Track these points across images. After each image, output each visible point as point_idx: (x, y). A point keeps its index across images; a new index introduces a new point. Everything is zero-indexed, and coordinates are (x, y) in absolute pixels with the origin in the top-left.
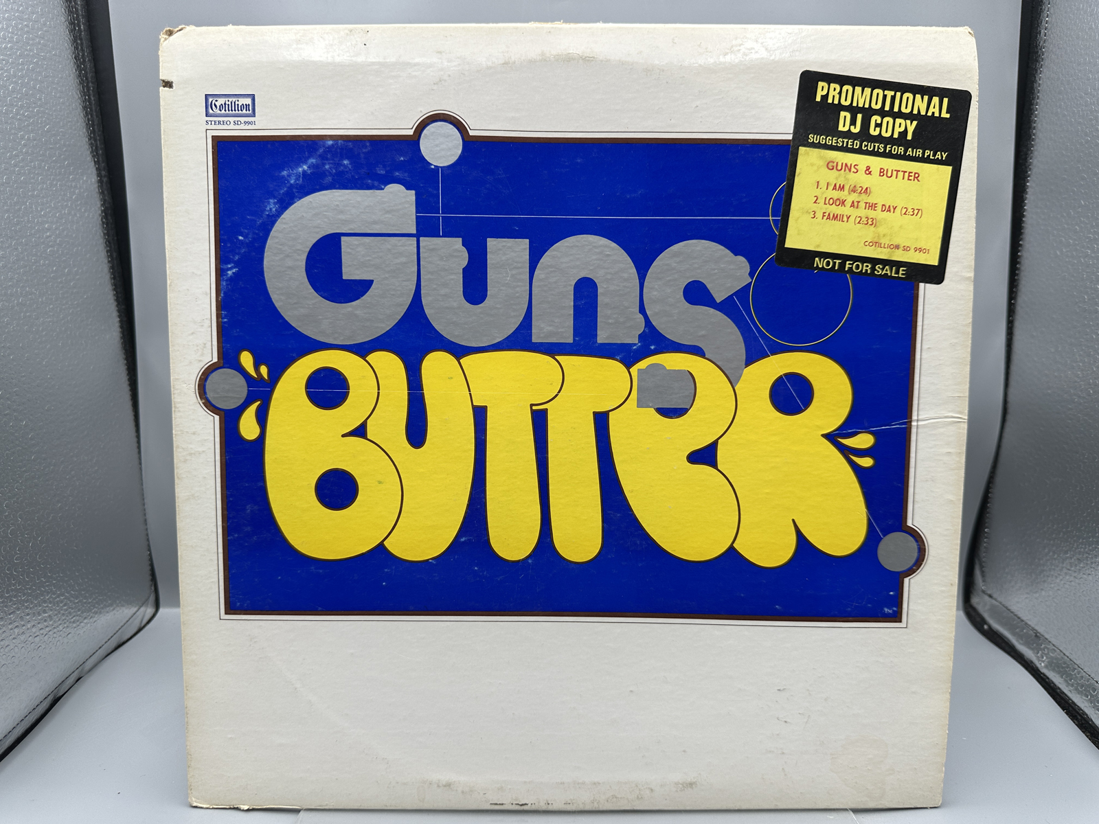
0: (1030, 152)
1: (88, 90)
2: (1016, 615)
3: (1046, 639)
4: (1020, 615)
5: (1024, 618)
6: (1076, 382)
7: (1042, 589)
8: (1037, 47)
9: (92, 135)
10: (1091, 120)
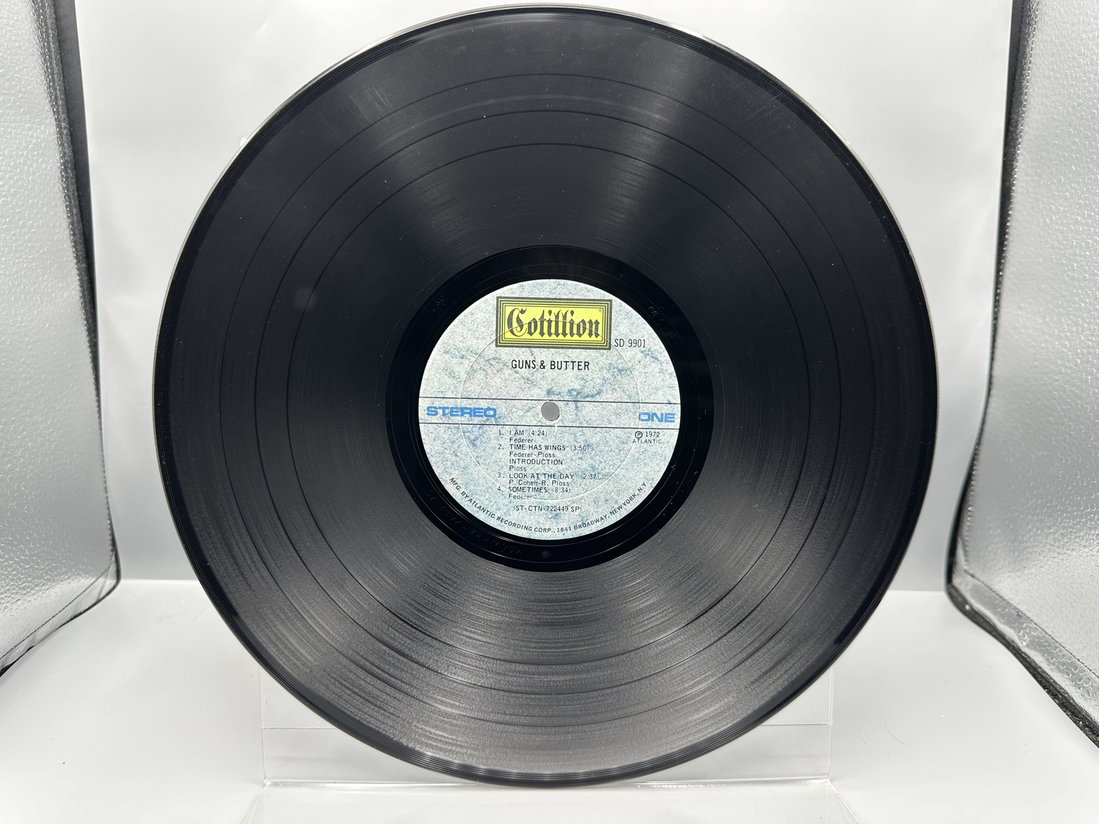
0: (1021, 119)
1: (48, 36)
2: (998, 595)
3: (1028, 618)
4: (1002, 595)
5: (1007, 598)
6: (1063, 352)
7: (1025, 567)
8: (1030, 10)
9: (51, 84)
10: (1084, 81)
